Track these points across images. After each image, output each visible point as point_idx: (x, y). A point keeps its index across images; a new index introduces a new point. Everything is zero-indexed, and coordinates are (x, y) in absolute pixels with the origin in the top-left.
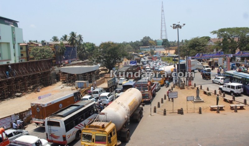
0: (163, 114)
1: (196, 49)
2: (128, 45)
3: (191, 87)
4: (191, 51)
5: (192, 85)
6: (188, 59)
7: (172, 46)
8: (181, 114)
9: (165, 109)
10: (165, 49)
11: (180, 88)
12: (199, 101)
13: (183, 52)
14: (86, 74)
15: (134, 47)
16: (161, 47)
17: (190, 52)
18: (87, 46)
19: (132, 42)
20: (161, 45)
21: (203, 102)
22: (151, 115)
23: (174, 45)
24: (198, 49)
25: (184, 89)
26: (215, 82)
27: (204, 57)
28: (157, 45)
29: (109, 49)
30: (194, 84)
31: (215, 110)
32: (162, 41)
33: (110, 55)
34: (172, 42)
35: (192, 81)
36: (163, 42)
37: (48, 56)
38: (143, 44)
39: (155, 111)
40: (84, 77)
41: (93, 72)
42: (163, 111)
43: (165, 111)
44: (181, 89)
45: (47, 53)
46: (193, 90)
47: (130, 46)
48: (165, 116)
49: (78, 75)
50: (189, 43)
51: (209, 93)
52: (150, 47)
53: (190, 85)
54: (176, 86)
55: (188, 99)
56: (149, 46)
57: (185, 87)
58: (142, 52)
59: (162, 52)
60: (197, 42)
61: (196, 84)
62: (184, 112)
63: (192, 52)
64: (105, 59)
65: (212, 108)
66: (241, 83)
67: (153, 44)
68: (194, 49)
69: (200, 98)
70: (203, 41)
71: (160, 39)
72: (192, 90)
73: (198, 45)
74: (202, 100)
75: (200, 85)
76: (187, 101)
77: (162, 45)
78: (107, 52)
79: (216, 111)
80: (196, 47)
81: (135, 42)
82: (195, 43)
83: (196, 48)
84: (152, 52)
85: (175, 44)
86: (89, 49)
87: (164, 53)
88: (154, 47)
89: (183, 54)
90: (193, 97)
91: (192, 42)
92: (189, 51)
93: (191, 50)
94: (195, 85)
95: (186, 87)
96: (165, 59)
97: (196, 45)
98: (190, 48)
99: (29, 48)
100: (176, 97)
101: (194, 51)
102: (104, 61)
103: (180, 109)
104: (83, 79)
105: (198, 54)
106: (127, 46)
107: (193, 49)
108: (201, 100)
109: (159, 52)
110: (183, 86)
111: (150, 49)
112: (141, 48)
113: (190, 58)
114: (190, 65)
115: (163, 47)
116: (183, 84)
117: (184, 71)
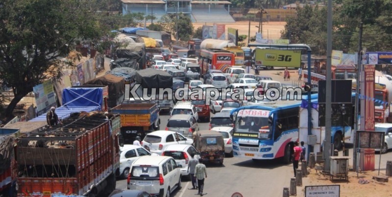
5: (376, 167)
6: (364, 62)
10: (231, 14)
16: (214, 8)
25: (347, 181)
44: (333, 182)
46: (385, 188)
52: (169, 3)
53: (370, 168)
57: (350, 174)
72: (378, 186)
87: (240, 34)
94: (390, 168)
95: (355, 174)
96: (269, 57)
109: (215, 28)
110: (342, 172)
111: (168, 10)
112: (127, 6)
113: (375, 57)
114: (369, 84)
115: (226, 5)
116: (342, 162)
117: (343, 108)
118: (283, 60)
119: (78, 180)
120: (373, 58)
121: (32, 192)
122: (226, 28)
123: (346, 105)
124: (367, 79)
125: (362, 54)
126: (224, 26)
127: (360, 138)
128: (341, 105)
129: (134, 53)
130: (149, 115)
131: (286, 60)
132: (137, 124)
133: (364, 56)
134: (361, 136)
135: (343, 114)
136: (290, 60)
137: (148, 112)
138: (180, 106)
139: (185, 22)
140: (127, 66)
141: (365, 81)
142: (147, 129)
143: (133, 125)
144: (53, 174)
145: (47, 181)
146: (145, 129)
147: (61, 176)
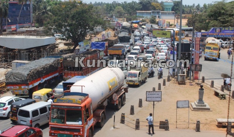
0: (135, 127)
1: (219, 20)
2: (118, 7)
3: (196, 81)
4: (211, 22)
6: (195, 36)
7: (188, 13)
8: (165, 130)
9: (138, 120)
11: (179, 82)
12: (201, 107)
13: (200, 24)
14: (31, 50)
15: (128, 11)
16: (169, 14)
17: (210, 24)
18: (51, 5)
20: (170, 10)
21: (208, 109)
22: (114, 128)
23: (190, 11)
24: (222, 20)
25: (185, 84)
27: (222, 34)
28: (163, 10)
29: (74, 11)
30: (201, 78)
31: (224, 127)
32: (173, 4)
33: (74, 22)
34: (188, 6)
35: (199, 72)
36: (174, 6)
38: (141, 7)
39: (123, 121)
40: (29, 55)
41: (44, 47)
42: (135, 122)
43: (138, 123)
44: (179, 84)
47: (122, 9)
48: (137, 131)
49: (19, 50)
50: (209, 10)
51: (222, 95)
52: (153, 12)
53: (196, 78)
54: (173, 79)
55: (178, 106)
56: (151, 10)
57: (187, 81)
58: (137, 20)
59: (167, 22)
60: (223, 9)
61: (205, 78)
62: (170, 126)
63: (212, 24)
64: (68, 28)
65: (219, 123)
67: (157, 8)
68: (217, 20)
69: (205, 104)
70: (232, 8)
71: (169, 1)
72: (197, 86)
73: (223, 14)
74: (207, 107)
75: (211, 80)
76: (177, 107)
77: (172, 11)
78: (71, 16)
79: (226, 129)
80: (219, 16)
81: (129, 4)
82: (218, 11)
83: (220, 18)
84: (153, 20)
85: (192, 11)
87: (170, 23)
88: (158, 13)
89: (199, 26)
90: (187, 102)
91: (215, 8)
92: (209, 22)
93: (212, 20)
94: (203, 79)
95: (189, 81)
97: (220, 14)
98: (210, 17)
100: (160, 99)
101: (216, 23)
102: (67, 30)
103: (164, 120)
104: (27, 57)
105: (214, 29)
106: (116, 8)
107: (214, 20)
108: (205, 106)
109: (162, 21)
110: (183, 80)
111: (153, 15)
112: (138, 13)
113: (200, 34)
114: (197, 45)
115: (173, 13)
116: (183, 77)
117: (187, 54)
118: (163, 34)
119: (83, 72)
120: (199, 34)
121: (68, 76)
122: (166, 21)
123: (188, 53)
124: (196, 43)
125: (194, 33)
126: (165, 20)
127: (191, 67)
128: (186, 53)
129: (128, 27)
130: (121, 50)
131: (165, 35)
132: (117, 54)
133: (195, 34)
134: (192, 66)
135: (187, 57)
136: (166, 35)
137: (121, 49)
138: (135, 47)
139: (154, 19)
140: (125, 32)
141: (196, 44)
142: (121, 55)
143: (116, 54)
144: (75, 70)
145: (73, 72)
146: (120, 55)
147: (77, 71)
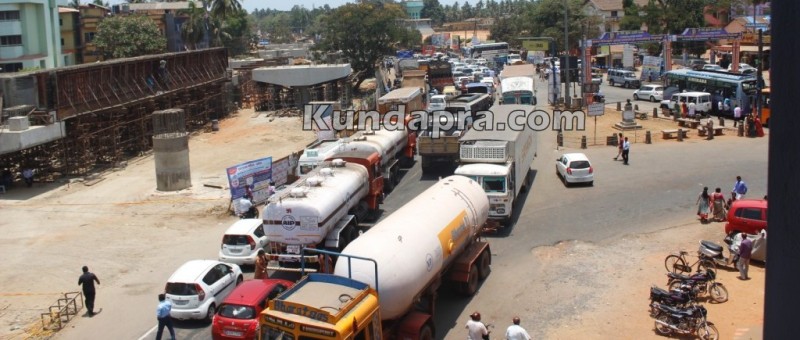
1: (557, 26)
6: (585, 45)
10: (432, 28)
16: (420, 24)
19: (327, 6)
20: (419, 16)
23: (455, 15)
26: (640, 97)
27: (617, 40)
31: (672, 137)
32: (421, 4)
36: (425, 8)
37: (153, 43)
43: (584, 140)
45: (147, 37)
51: (643, 115)
65: (666, 134)
66: (707, 91)
77: (422, 17)
79: (676, 139)
82: (553, 11)
86: (233, 26)
99: (86, 20)
100: (602, 112)
101: (554, 31)
103: (612, 136)
105: (606, 34)
109: (443, 35)
114: (588, 58)
115: (428, 21)
120: (589, 43)
124: (587, 54)
131: (540, 47)
136: (543, 46)
